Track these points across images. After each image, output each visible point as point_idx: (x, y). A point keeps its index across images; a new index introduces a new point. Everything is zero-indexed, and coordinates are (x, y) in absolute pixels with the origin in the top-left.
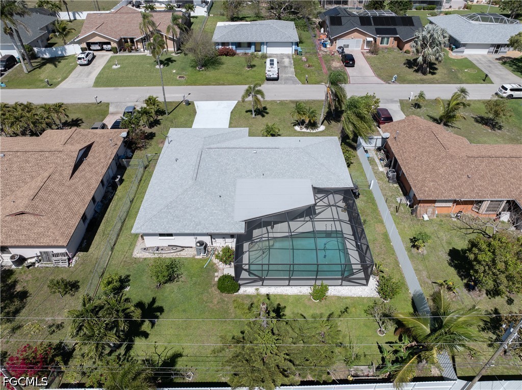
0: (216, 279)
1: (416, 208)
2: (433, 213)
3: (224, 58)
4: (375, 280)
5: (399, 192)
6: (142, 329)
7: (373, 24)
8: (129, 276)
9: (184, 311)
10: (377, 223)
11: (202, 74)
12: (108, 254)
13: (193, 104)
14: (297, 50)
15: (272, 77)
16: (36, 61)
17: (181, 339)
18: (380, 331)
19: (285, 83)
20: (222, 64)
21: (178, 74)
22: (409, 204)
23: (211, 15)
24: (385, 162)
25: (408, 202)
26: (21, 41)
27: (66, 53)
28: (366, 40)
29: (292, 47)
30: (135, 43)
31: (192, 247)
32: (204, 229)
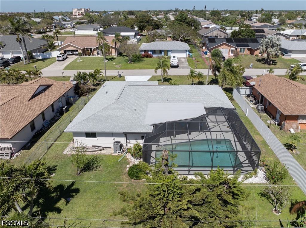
0: (127, 169)
1: (284, 124)
2: (297, 128)
3: (145, 59)
4: (262, 171)
5: (268, 118)
6: (57, 206)
7: (234, 42)
8: (56, 166)
9: (96, 192)
10: (255, 135)
11: (131, 65)
12: (44, 152)
13: (124, 77)
14: (190, 55)
15: (174, 65)
16: (33, 60)
17: (90, 215)
18: (275, 210)
19: (182, 69)
20: (144, 61)
21: (116, 65)
22: (277, 123)
23: (139, 43)
24: (254, 102)
25: (276, 122)
26: (26, 49)
27: (51, 57)
28: (230, 50)
29: (186, 53)
30: (93, 51)
31: (111, 148)
32: (121, 129)
